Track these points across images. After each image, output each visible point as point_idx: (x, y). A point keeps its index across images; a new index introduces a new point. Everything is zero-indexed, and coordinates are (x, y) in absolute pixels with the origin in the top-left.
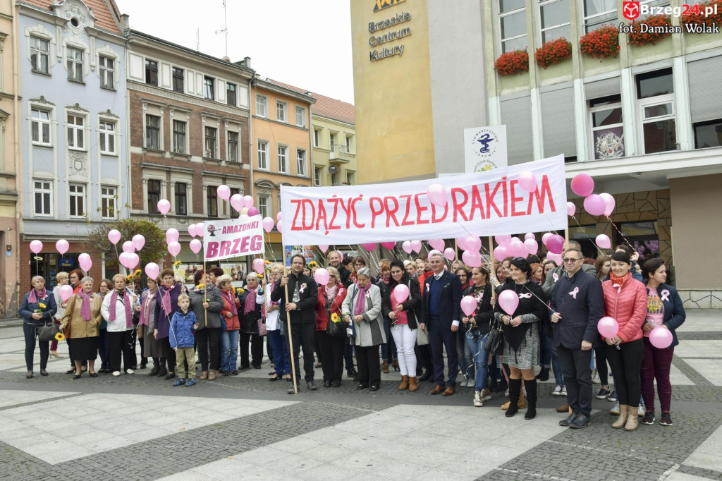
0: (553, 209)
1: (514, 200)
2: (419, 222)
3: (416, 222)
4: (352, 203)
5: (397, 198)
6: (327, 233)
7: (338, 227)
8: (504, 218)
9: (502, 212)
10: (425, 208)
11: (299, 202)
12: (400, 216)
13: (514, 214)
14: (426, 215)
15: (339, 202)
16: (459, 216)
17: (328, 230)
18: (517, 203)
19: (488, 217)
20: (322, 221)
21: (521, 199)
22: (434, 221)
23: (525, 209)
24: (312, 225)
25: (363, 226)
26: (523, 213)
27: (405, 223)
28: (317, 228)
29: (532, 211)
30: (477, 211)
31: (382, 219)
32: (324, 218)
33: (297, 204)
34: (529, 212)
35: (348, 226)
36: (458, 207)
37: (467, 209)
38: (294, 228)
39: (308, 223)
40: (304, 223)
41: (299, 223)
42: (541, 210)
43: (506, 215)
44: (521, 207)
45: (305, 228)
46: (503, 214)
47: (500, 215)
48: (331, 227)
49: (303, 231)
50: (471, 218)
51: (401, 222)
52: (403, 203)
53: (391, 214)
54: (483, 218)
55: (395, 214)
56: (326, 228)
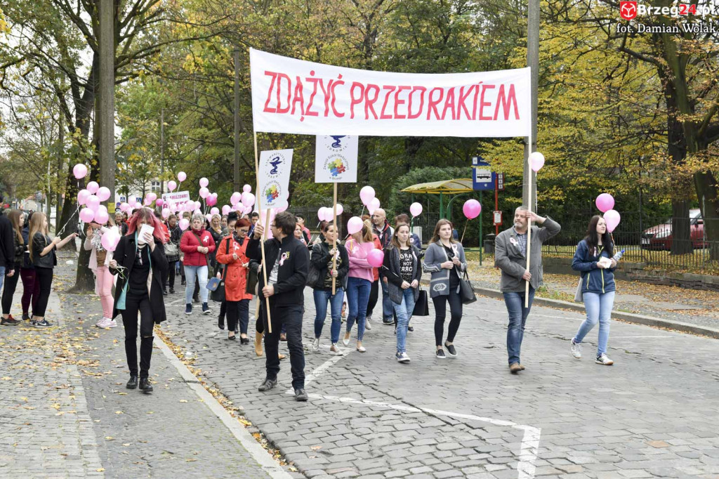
0: (517, 117)
1: (483, 104)
2: (397, 117)
3: (393, 116)
4: (332, 86)
5: (380, 87)
6: (303, 119)
7: (316, 114)
8: (472, 122)
9: (471, 115)
10: (402, 102)
12: (378, 106)
13: (482, 118)
14: (403, 110)
16: (433, 115)
17: (304, 116)
18: (485, 108)
19: (458, 118)
20: (298, 104)
21: (489, 104)
22: (411, 117)
23: (492, 115)
24: (289, 109)
25: (341, 115)
26: (489, 118)
27: (383, 117)
28: (293, 112)
29: (498, 117)
30: (449, 110)
31: (360, 108)
32: (301, 100)
33: (271, 77)
34: (495, 119)
35: (327, 114)
36: (433, 104)
37: (440, 107)
39: (283, 107)
40: (279, 106)
42: (506, 117)
43: (474, 118)
44: (489, 111)
45: (280, 111)
46: (472, 117)
47: (469, 118)
48: (309, 113)
49: (276, 114)
50: (443, 118)
51: (379, 115)
52: (383, 93)
53: (369, 104)
54: (454, 118)
55: (374, 105)
56: (303, 113)
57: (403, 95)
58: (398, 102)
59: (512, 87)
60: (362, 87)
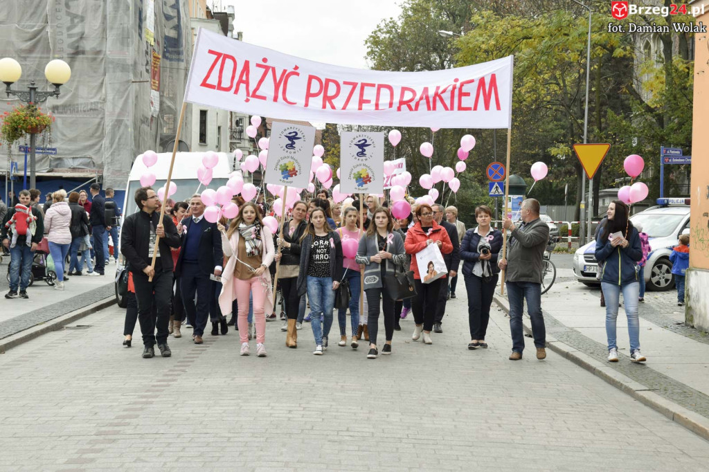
0: (498, 107)
1: (461, 95)
4: (286, 76)
5: (341, 83)
6: (247, 100)
7: (264, 98)
8: (450, 112)
9: (449, 106)
11: (219, 55)
12: (339, 103)
13: (460, 108)
15: (271, 70)
17: (249, 98)
18: (463, 98)
20: (243, 86)
21: (468, 94)
24: (231, 87)
25: (294, 104)
26: (469, 109)
28: (236, 92)
29: (479, 107)
30: (423, 103)
31: (316, 102)
32: (247, 83)
33: (215, 57)
34: (475, 109)
35: (275, 99)
36: (405, 102)
37: (413, 103)
38: (204, 84)
39: (226, 84)
40: (220, 82)
41: (213, 80)
42: (487, 107)
43: (452, 108)
44: (468, 102)
45: (219, 87)
46: (449, 108)
47: (446, 108)
48: (254, 95)
49: (216, 91)
52: (346, 90)
53: (328, 99)
55: (333, 101)
56: (248, 94)
57: (370, 94)
58: (362, 101)
59: (493, 77)
60: (319, 80)
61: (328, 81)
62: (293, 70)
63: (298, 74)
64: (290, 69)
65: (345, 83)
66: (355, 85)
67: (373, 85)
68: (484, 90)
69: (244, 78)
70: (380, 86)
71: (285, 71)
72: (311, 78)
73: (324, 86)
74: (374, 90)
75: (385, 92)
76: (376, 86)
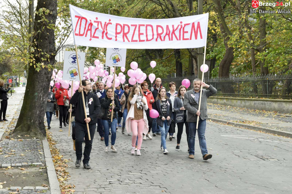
0: (201, 38)
1: (184, 32)
2: (140, 41)
3: (138, 41)
4: (106, 25)
5: (130, 26)
6: (90, 40)
7: (97, 37)
8: (179, 41)
9: (178, 38)
10: (143, 34)
11: (79, 18)
12: (130, 36)
13: (184, 39)
14: (143, 37)
15: (100, 23)
16: (159, 39)
17: (91, 38)
18: (185, 34)
19: (172, 40)
20: (89, 32)
21: (187, 32)
22: (147, 40)
23: (189, 38)
25: (111, 39)
26: (187, 39)
27: (132, 41)
28: (86, 36)
29: (192, 38)
30: (167, 37)
31: (120, 37)
32: (91, 30)
34: (191, 39)
35: (103, 38)
36: (159, 35)
37: (163, 36)
39: (82, 33)
40: (80, 32)
41: (77, 31)
42: (196, 38)
43: (180, 39)
44: (187, 36)
45: (80, 35)
47: (177, 40)
48: (94, 37)
50: (164, 40)
51: (130, 40)
52: (132, 29)
53: (125, 35)
54: (170, 40)
55: (127, 35)
56: (91, 36)
57: (143, 30)
58: (140, 34)
59: (199, 23)
60: (121, 26)
61: (124, 25)
62: (109, 22)
63: (111, 24)
64: (108, 22)
65: (132, 25)
66: (136, 26)
67: (144, 25)
68: (194, 29)
69: (90, 28)
70: (147, 26)
71: (106, 23)
72: (117, 25)
73: (123, 28)
74: (144, 28)
75: (149, 28)
76: (145, 25)
